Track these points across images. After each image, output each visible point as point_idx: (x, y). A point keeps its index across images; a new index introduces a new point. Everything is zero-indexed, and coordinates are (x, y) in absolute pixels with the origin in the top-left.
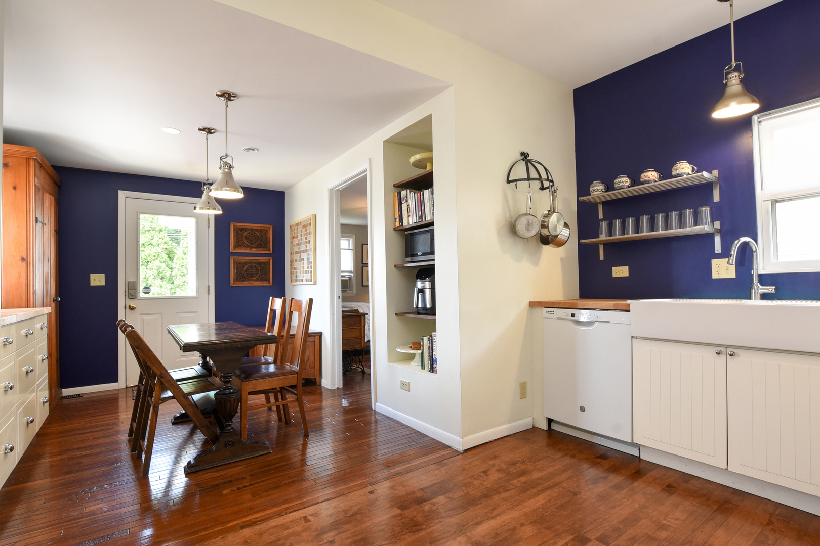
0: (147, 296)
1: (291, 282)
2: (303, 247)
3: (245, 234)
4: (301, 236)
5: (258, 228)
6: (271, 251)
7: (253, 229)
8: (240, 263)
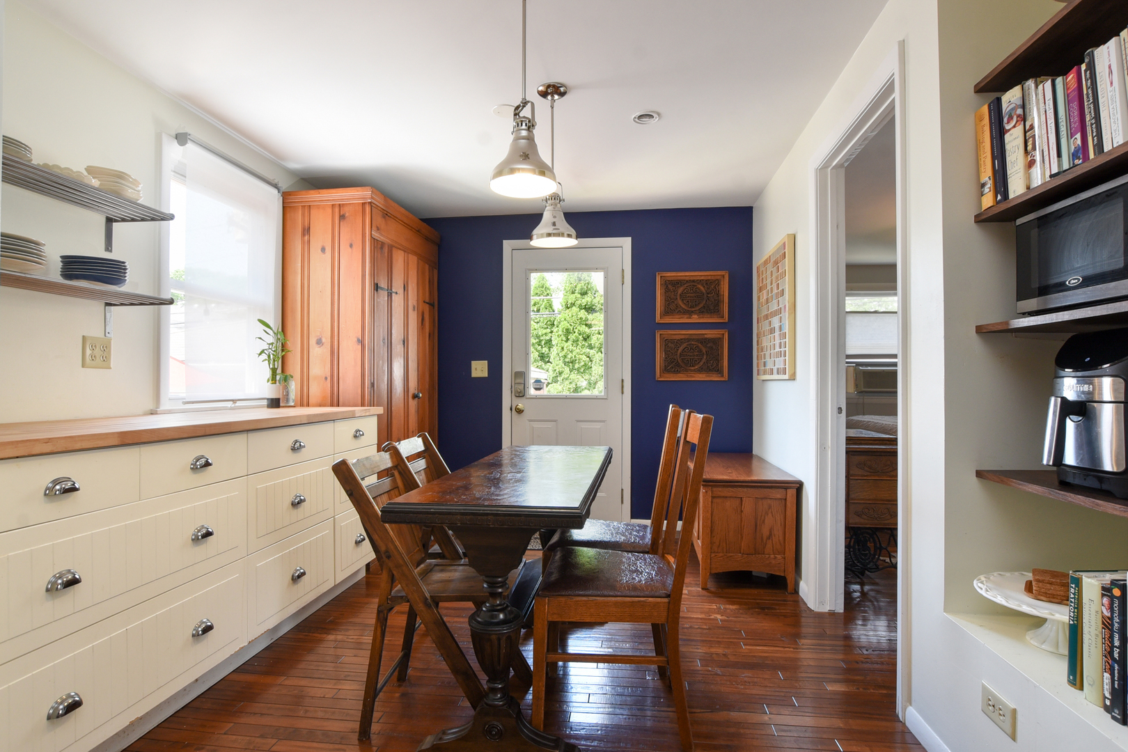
0: (538, 393)
1: (758, 375)
2: (774, 307)
3: (680, 290)
4: (771, 284)
5: (702, 278)
6: (726, 319)
7: (693, 281)
8: (672, 341)
